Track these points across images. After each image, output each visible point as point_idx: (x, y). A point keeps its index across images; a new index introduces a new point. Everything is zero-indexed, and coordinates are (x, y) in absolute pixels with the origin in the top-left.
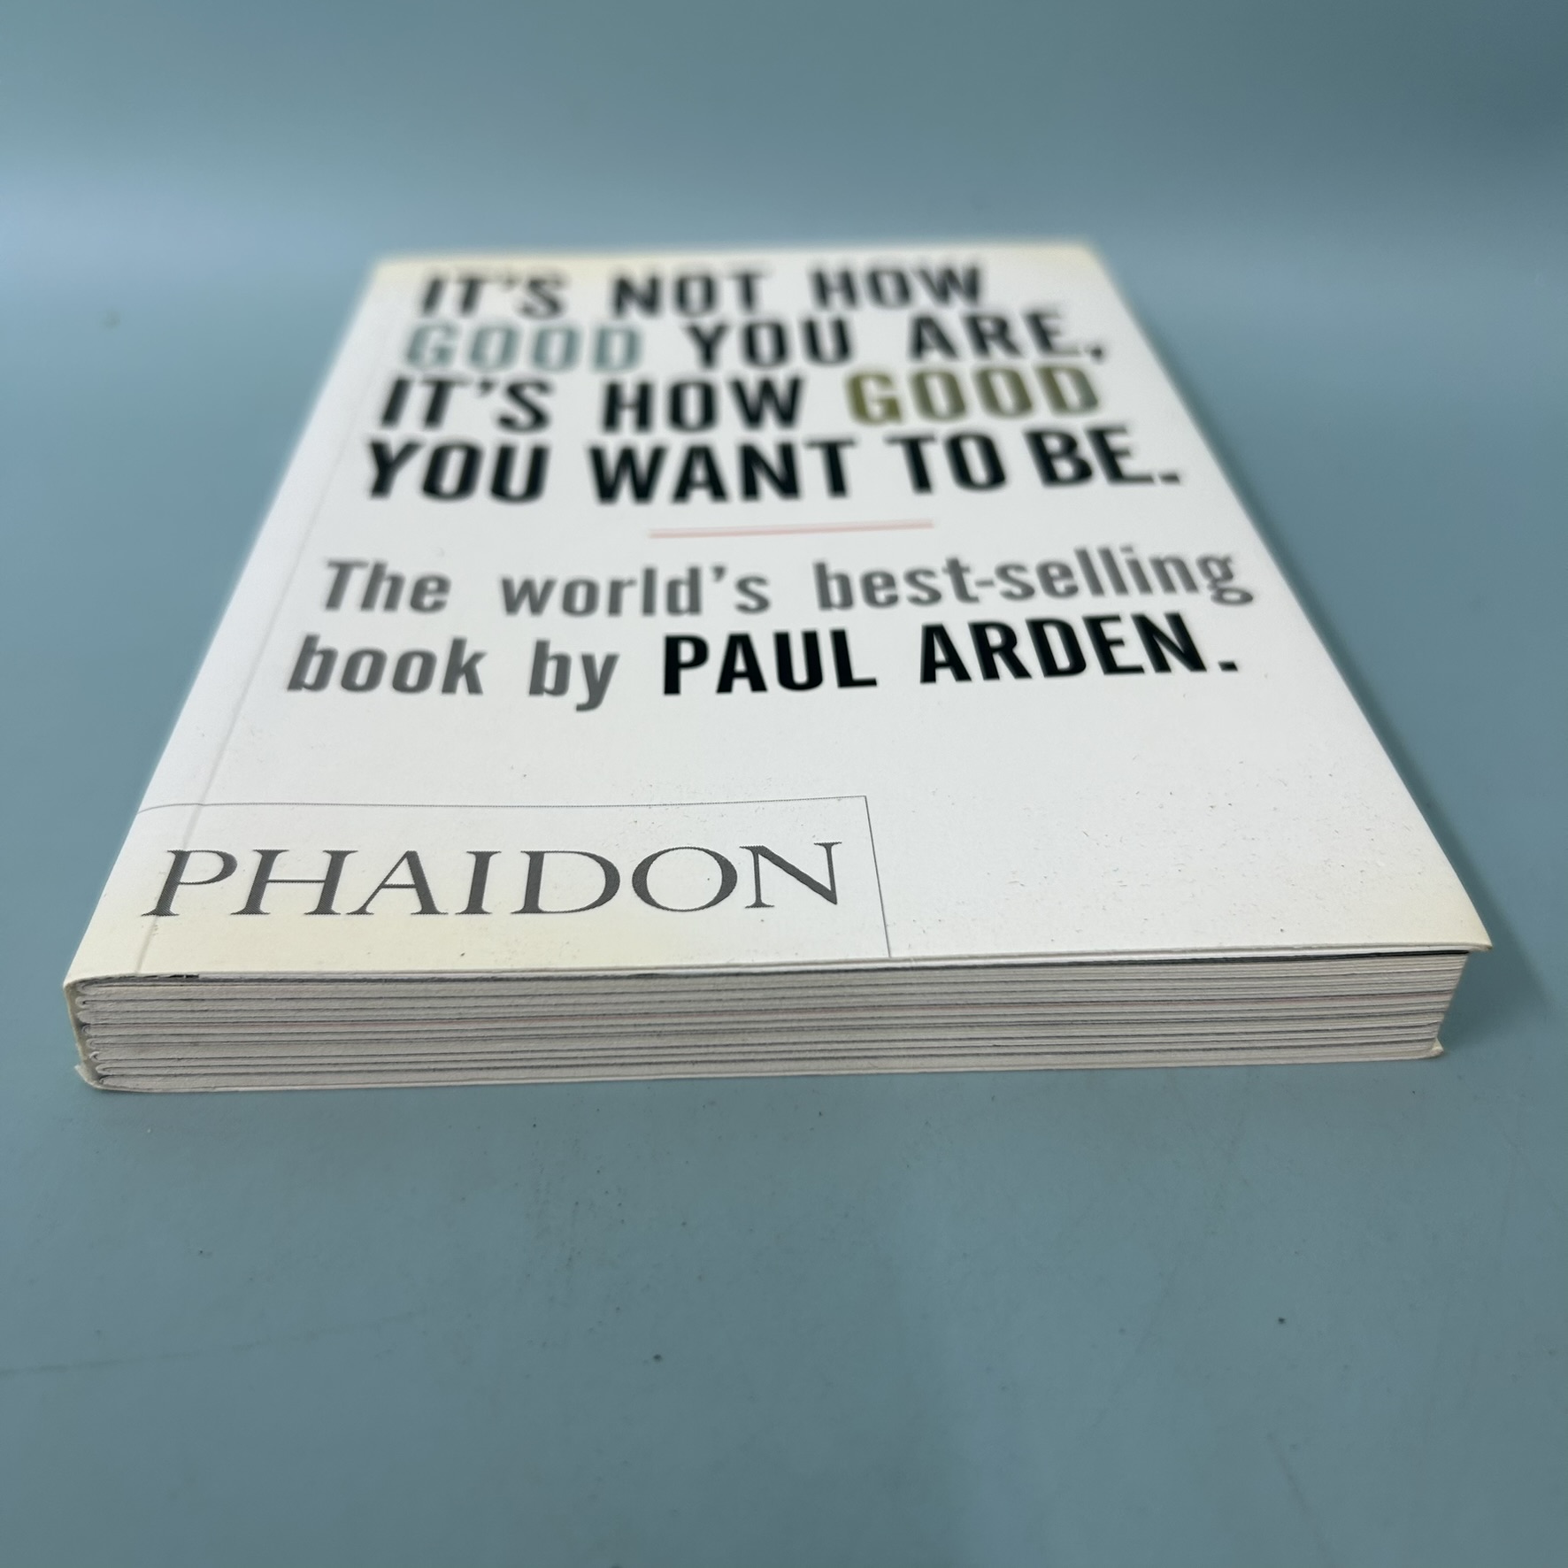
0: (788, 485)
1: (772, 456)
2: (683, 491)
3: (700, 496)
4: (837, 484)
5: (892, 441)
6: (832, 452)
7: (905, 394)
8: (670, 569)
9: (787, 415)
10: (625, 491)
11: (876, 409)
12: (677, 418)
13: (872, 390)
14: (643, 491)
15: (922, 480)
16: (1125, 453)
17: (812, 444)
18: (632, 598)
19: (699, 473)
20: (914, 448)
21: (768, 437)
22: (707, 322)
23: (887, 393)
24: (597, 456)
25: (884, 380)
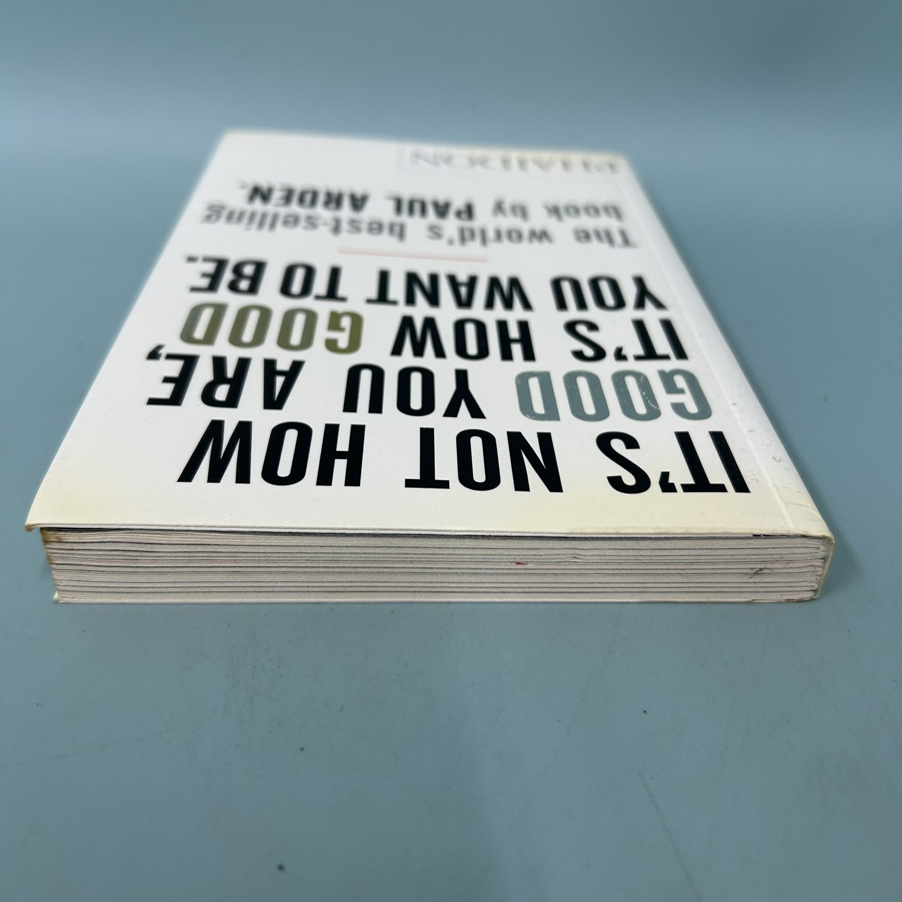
0: (412, 279)
1: (420, 297)
2: (472, 282)
3: (462, 277)
4: (384, 278)
5: (343, 299)
6: (382, 297)
7: (322, 332)
8: (474, 246)
9: (407, 322)
10: (505, 284)
11: (346, 322)
12: (481, 328)
13: (343, 339)
14: (494, 283)
15: (335, 274)
16: (204, 275)
17: (394, 303)
18: (491, 234)
19: (463, 291)
20: (332, 293)
21: (421, 311)
22: (464, 421)
23: (333, 335)
24: (527, 305)
25: (331, 345)
